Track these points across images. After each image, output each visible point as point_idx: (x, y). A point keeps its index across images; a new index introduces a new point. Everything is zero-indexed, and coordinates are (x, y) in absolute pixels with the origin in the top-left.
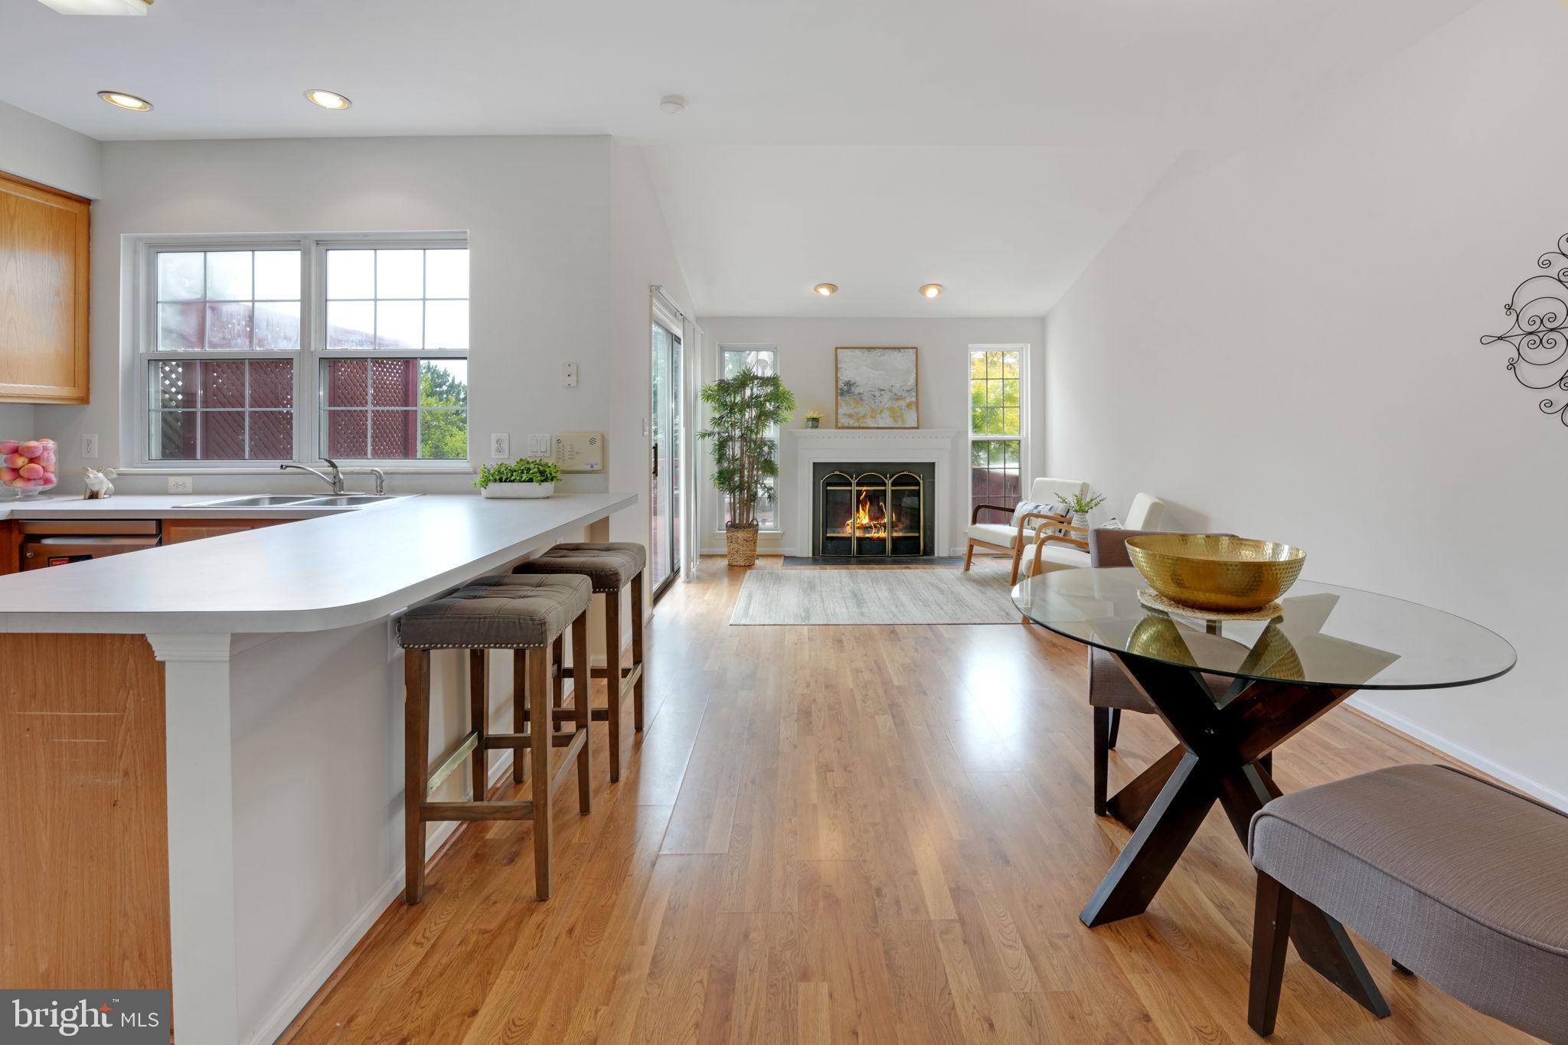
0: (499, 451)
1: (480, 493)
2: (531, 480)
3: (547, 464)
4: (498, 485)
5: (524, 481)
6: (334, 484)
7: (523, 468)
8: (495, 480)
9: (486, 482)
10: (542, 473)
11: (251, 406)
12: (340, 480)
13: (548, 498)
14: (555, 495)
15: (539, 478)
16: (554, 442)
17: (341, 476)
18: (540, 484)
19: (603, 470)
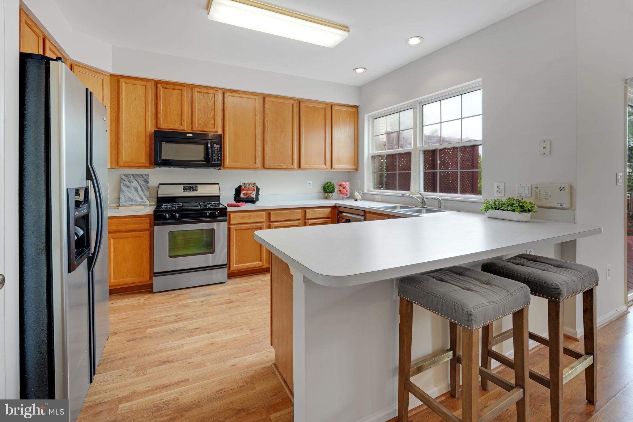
0: (499, 192)
1: (484, 214)
2: (514, 210)
3: (525, 202)
4: (494, 211)
5: (509, 210)
6: (422, 203)
7: (509, 203)
8: (492, 209)
9: (487, 209)
10: (522, 207)
11: (399, 170)
12: (425, 201)
13: (526, 222)
14: (532, 220)
15: (519, 210)
16: (534, 188)
17: (425, 200)
18: (520, 214)
19: (572, 207)
